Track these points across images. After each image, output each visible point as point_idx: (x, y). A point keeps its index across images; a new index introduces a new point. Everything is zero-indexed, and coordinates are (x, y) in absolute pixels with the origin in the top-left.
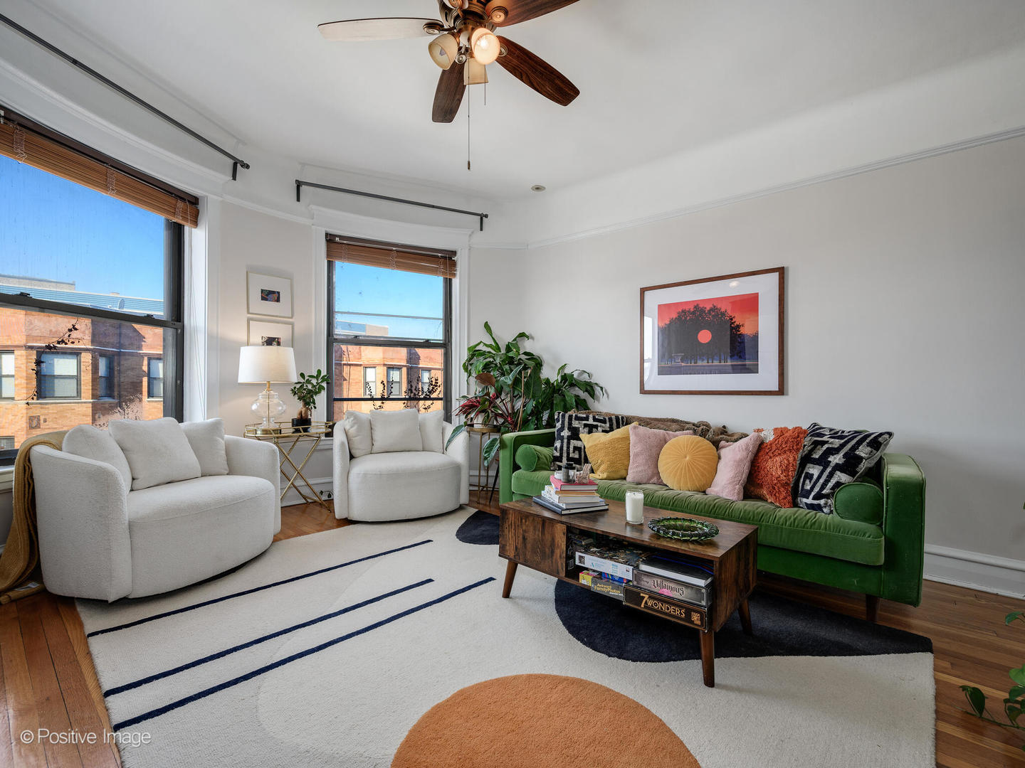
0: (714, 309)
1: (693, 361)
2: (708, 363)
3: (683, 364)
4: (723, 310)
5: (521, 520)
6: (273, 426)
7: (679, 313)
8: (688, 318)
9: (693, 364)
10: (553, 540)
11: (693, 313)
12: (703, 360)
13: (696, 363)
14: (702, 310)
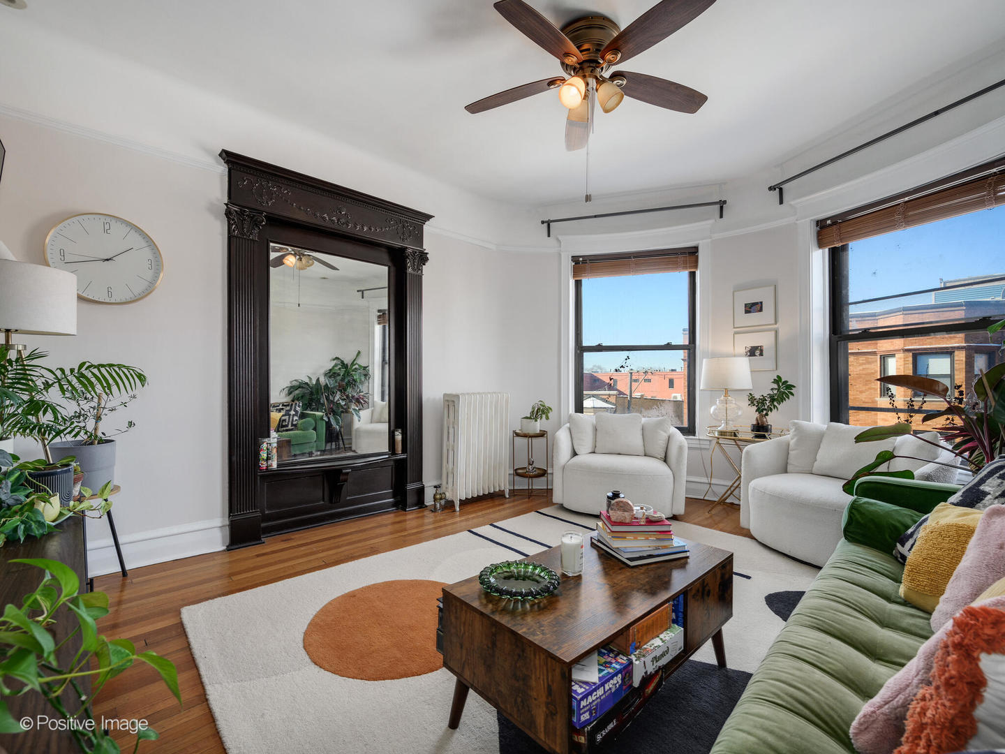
6: (731, 428)
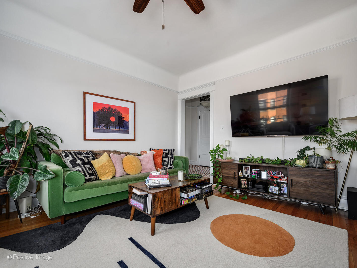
0: (116, 110)
1: (108, 128)
2: (114, 129)
3: (104, 129)
4: (119, 111)
5: (163, 194)
7: (103, 108)
8: (106, 111)
9: (108, 129)
10: (176, 195)
11: (108, 109)
12: (112, 128)
13: (109, 128)
14: (112, 109)
